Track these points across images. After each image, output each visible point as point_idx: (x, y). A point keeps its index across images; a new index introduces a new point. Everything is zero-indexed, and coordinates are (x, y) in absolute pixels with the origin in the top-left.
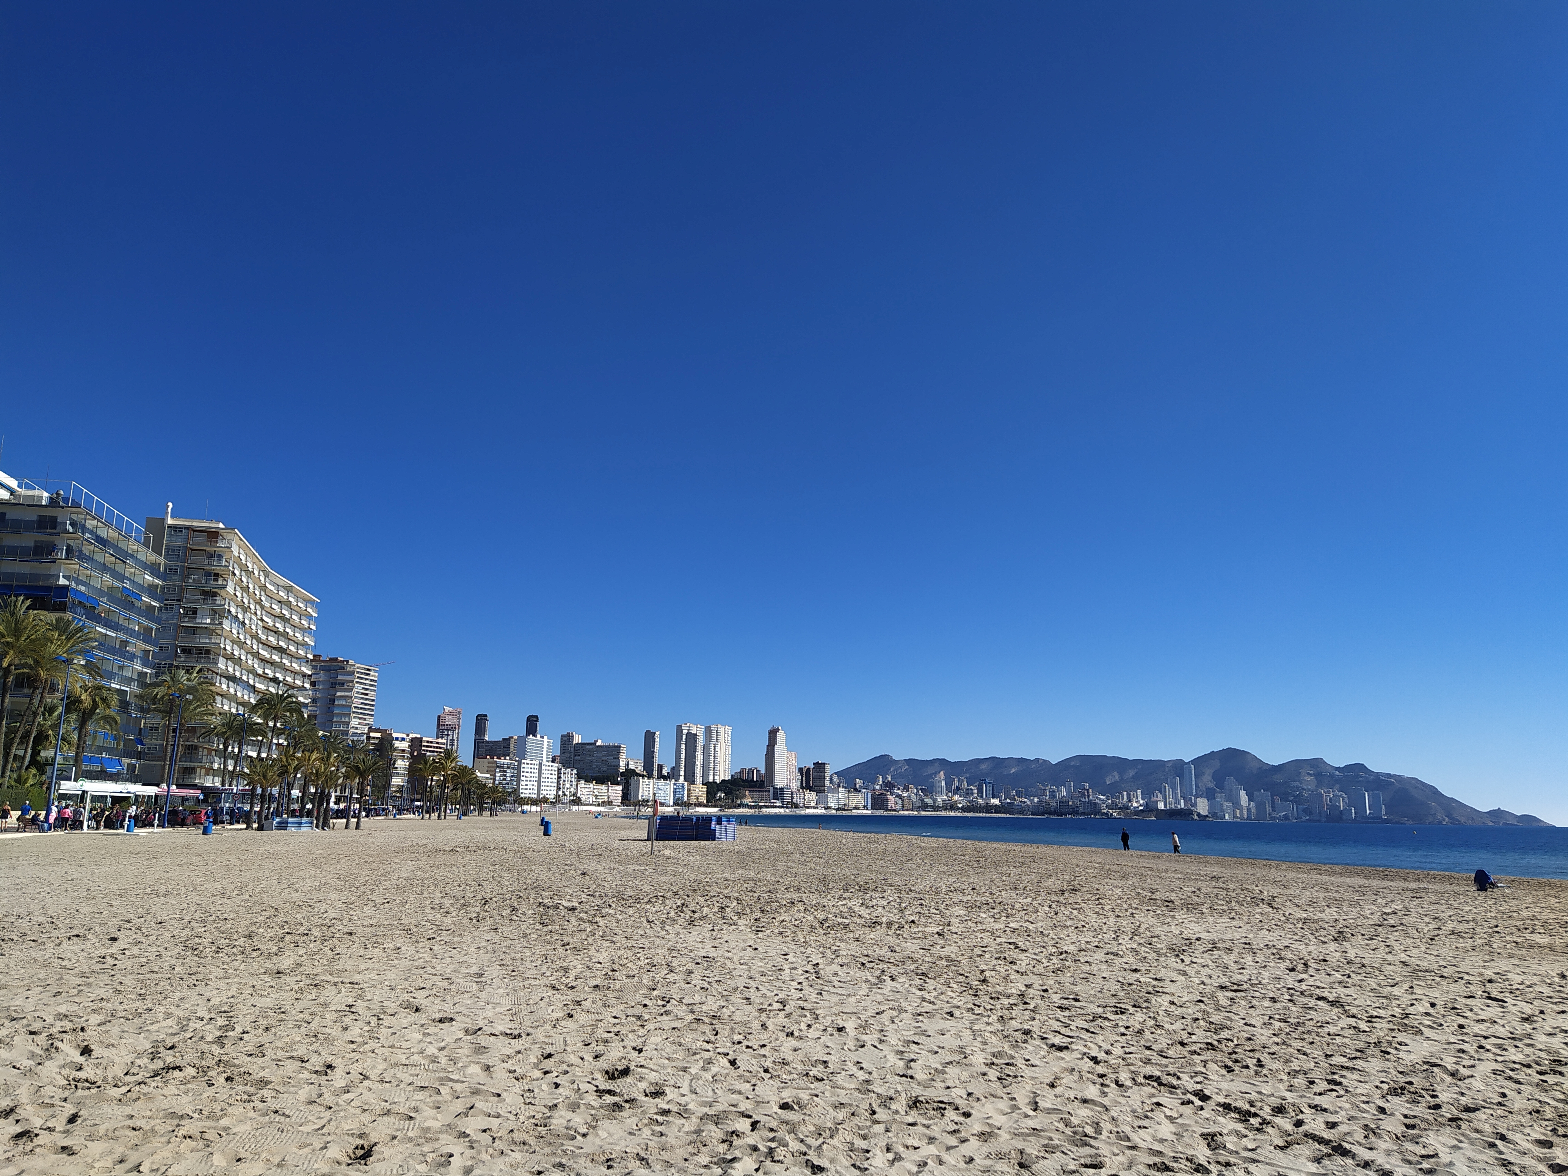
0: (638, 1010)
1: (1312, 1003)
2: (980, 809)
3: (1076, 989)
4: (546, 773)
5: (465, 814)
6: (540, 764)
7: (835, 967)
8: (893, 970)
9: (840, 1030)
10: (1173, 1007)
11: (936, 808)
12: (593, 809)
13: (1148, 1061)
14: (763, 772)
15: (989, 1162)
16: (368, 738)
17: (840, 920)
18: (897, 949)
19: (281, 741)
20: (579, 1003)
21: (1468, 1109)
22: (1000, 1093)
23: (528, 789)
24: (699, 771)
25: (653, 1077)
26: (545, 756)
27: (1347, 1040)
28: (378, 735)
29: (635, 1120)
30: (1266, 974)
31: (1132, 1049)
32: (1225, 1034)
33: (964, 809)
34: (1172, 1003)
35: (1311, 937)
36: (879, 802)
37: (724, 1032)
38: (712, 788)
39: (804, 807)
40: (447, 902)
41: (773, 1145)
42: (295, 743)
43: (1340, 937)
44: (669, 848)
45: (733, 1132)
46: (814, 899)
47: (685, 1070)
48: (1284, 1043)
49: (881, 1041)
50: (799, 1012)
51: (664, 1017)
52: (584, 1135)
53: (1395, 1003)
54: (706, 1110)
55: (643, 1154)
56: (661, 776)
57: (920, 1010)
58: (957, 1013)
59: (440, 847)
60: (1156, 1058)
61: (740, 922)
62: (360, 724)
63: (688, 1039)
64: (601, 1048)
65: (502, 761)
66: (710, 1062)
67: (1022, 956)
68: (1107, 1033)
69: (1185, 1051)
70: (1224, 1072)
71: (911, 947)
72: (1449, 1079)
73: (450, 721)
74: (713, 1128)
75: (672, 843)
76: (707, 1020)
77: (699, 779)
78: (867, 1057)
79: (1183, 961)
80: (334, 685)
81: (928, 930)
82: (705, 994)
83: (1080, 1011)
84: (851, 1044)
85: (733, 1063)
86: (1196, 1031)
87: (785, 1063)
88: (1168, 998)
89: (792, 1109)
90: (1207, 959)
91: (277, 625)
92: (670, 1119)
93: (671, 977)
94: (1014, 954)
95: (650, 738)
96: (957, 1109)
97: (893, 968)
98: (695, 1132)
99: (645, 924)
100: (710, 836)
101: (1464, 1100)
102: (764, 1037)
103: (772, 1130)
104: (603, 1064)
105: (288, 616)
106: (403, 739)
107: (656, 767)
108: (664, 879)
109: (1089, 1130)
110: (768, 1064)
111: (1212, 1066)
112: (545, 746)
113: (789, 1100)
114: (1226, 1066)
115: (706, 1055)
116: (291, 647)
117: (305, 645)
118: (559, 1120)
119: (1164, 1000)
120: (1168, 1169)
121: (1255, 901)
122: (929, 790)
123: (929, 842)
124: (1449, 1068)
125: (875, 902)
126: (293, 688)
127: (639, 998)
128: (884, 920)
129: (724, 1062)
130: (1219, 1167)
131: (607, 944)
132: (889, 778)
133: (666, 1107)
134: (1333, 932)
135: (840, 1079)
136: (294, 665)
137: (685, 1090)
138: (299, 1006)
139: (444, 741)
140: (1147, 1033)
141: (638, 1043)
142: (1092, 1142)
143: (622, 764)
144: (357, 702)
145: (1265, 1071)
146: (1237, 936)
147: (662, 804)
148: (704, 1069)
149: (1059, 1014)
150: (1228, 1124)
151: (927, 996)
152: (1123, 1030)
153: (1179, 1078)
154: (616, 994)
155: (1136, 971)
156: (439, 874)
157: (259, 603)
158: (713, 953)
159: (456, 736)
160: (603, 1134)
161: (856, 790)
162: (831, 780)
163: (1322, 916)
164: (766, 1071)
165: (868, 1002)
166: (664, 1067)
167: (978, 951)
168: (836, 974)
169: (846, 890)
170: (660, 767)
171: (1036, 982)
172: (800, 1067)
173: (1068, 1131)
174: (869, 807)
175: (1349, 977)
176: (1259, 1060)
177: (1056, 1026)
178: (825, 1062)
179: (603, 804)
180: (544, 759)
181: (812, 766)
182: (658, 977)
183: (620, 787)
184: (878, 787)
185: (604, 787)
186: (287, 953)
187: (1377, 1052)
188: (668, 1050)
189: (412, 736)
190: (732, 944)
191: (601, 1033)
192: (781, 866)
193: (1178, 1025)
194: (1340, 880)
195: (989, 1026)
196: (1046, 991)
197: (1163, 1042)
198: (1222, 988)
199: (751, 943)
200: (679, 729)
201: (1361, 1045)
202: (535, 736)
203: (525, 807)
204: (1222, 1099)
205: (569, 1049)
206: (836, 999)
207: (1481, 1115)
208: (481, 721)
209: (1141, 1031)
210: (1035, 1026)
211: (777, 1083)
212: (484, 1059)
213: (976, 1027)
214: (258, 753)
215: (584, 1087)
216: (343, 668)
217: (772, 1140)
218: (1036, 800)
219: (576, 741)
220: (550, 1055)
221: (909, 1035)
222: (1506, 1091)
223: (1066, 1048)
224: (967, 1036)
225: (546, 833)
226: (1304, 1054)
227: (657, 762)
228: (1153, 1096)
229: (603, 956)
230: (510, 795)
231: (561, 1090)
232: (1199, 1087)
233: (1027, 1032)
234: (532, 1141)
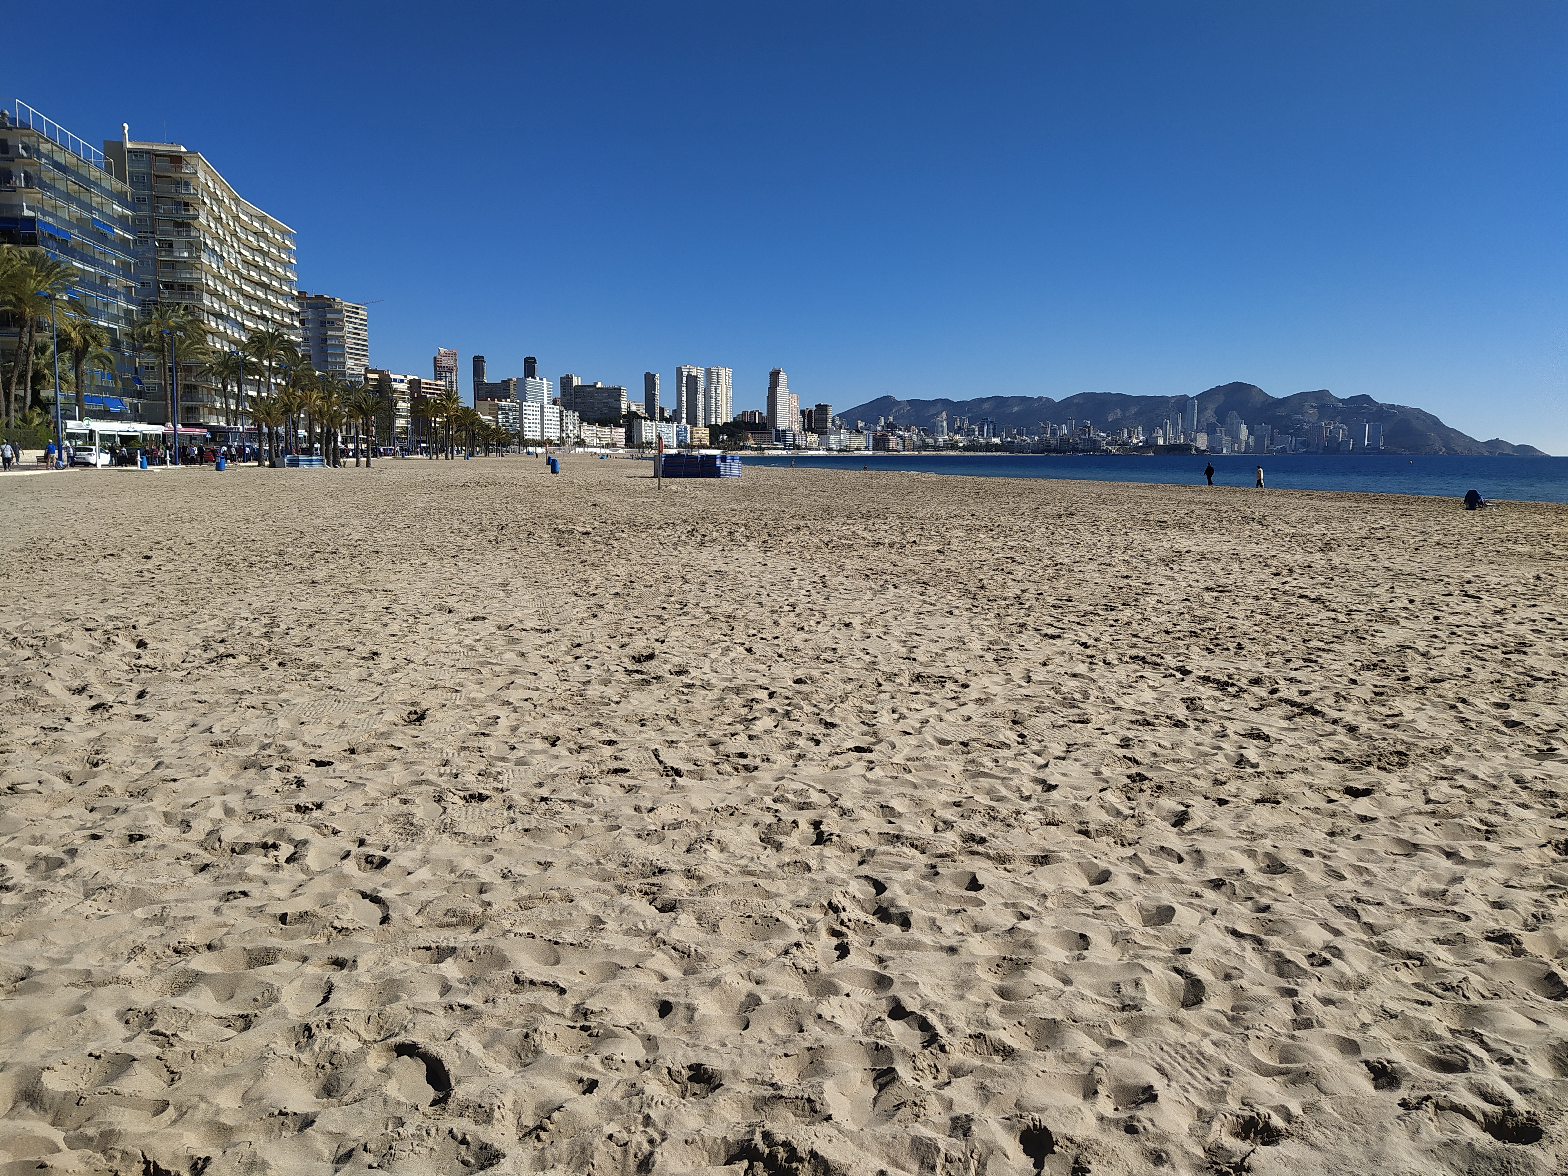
0: (659, 612)
1: (1294, 600)
2: (981, 448)
3: (1069, 592)
4: (548, 416)
5: (471, 455)
6: (542, 407)
7: (841, 579)
8: (896, 580)
9: (847, 625)
10: (1160, 605)
11: (937, 448)
12: (598, 450)
13: (1134, 646)
14: (765, 414)
15: (985, 720)
16: (366, 379)
17: (844, 541)
18: (899, 564)
19: (279, 381)
20: (602, 607)
21: (1434, 681)
22: (996, 670)
23: (531, 431)
24: (701, 413)
25: (676, 660)
26: (545, 398)
27: (1325, 629)
28: (376, 376)
29: (663, 692)
30: (1251, 578)
31: (1119, 637)
32: (1209, 624)
33: (965, 449)
34: (1160, 602)
35: (1298, 548)
36: (880, 442)
37: (739, 628)
38: (715, 431)
39: (807, 448)
40: (465, 528)
41: (789, 708)
42: (295, 382)
43: (1326, 548)
44: (675, 484)
45: (752, 700)
46: (819, 525)
47: (705, 655)
48: (1264, 631)
49: (885, 633)
50: (808, 612)
51: (683, 617)
52: (617, 703)
53: (1374, 600)
54: (727, 684)
55: (672, 715)
56: (663, 419)
57: (921, 610)
58: (956, 612)
59: (451, 482)
60: (1141, 643)
61: (749, 544)
62: (356, 365)
63: (707, 633)
64: (626, 640)
65: (503, 403)
66: (728, 649)
67: (1019, 567)
68: (1098, 625)
69: (1169, 638)
70: (1205, 653)
71: (912, 562)
72: (1419, 658)
73: (446, 362)
74: (735, 697)
75: (678, 480)
76: (723, 619)
77: (701, 422)
78: (873, 646)
79: (1172, 569)
80: (324, 324)
81: (928, 548)
82: (719, 599)
83: (1071, 609)
84: (857, 635)
85: (749, 650)
86: (1181, 622)
87: (796, 650)
88: (1156, 598)
89: (805, 683)
90: (1196, 567)
91: (257, 259)
92: (695, 690)
93: (686, 587)
94: (1011, 566)
95: (650, 380)
96: (956, 682)
97: (895, 579)
98: (718, 700)
99: (658, 545)
100: (715, 473)
101: (1431, 674)
102: (777, 631)
103: (787, 698)
104: (629, 651)
105: (266, 250)
106: (402, 381)
107: (657, 410)
108: (673, 509)
109: (1078, 696)
110: (781, 650)
111: (1194, 648)
112: (545, 389)
113: (803, 677)
114: (1207, 649)
115: (724, 645)
116: (274, 283)
118: (594, 691)
119: (1152, 600)
120: (1149, 724)
121: (1247, 520)
122: (931, 430)
123: (931, 477)
124: (1421, 649)
125: (877, 527)
126: (283, 326)
127: (657, 602)
128: (886, 541)
129: (741, 649)
130: (1197, 724)
131: (623, 561)
132: (891, 419)
133: (691, 682)
134: (1320, 544)
135: (848, 661)
136: (280, 301)
137: (707, 669)
138: (338, 608)
139: (443, 383)
140: (1135, 625)
141: (661, 636)
142: (1080, 705)
143: (624, 406)
144: (349, 342)
145: (1244, 652)
146: (1225, 548)
147: (666, 446)
148: (722, 654)
149: (1053, 611)
150: (1206, 691)
151: (928, 599)
152: (1112, 622)
153: (1162, 658)
154: (636, 600)
155: (1127, 577)
157: (235, 235)
158: (724, 568)
159: (454, 378)
160: (634, 702)
161: (858, 431)
162: (833, 422)
164: (780, 656)
165: (872, 604)
166: (686, 654)
167: (977, 565)
168: (842, 584)
169: (849, 517)
170: (662, 410)
171: (1033, 588)
172: (811, 653)
173: (1058, 697)
174: (871, 448)
175: (1332, 579)
176: (1239, 644)
177: (1049, 620)
178: (834, 649)
179: (607, 446)
180: (545, 402)
181: (814, 409)
182: (674, 587)
183: (623, 430)
184: (879, 428)
185: (606, 429)
187: (1353, 638)
188: (688, 641)
189: (410, 377)
190: (742, 562)
191: (624, 629)
192: (786, 499)
193: (1164, 618)
195: (986, 621)
196: (1041, 594)
197: (1149, 631)
198: (1208, 589)
199: (761, 560)
200: (679, 371)
201: (1339, 633)
202: (534, 378)
203: (530, 449)
204: (1202, 674)
205: (596, 640)
206: (843, 602)
207: (1446, 685)
208: (478, 363)
209: (1129, 624)
210: (1030, 621)
211: (790, 665)
212: (518, 648)
213: (974, 622)
214: (259, 393)
215: (613, 668)
216: (330, 306)
217: (789, 705)
218: (1037, 438)
219: (575, 383)
220: (579, 645)
221: (912, 629)
222: (1472, 667)
223: (1059, 637)
224: (966, 629)
225: (554, 471)
226: (1283, 639)
227: (658, 404)
228: (1137, 671)
229: (621, 571)
230: (514, 436)
231: (592, 670)
232: (1181, 664)
233: (1022, 625)
234: (570, 707)
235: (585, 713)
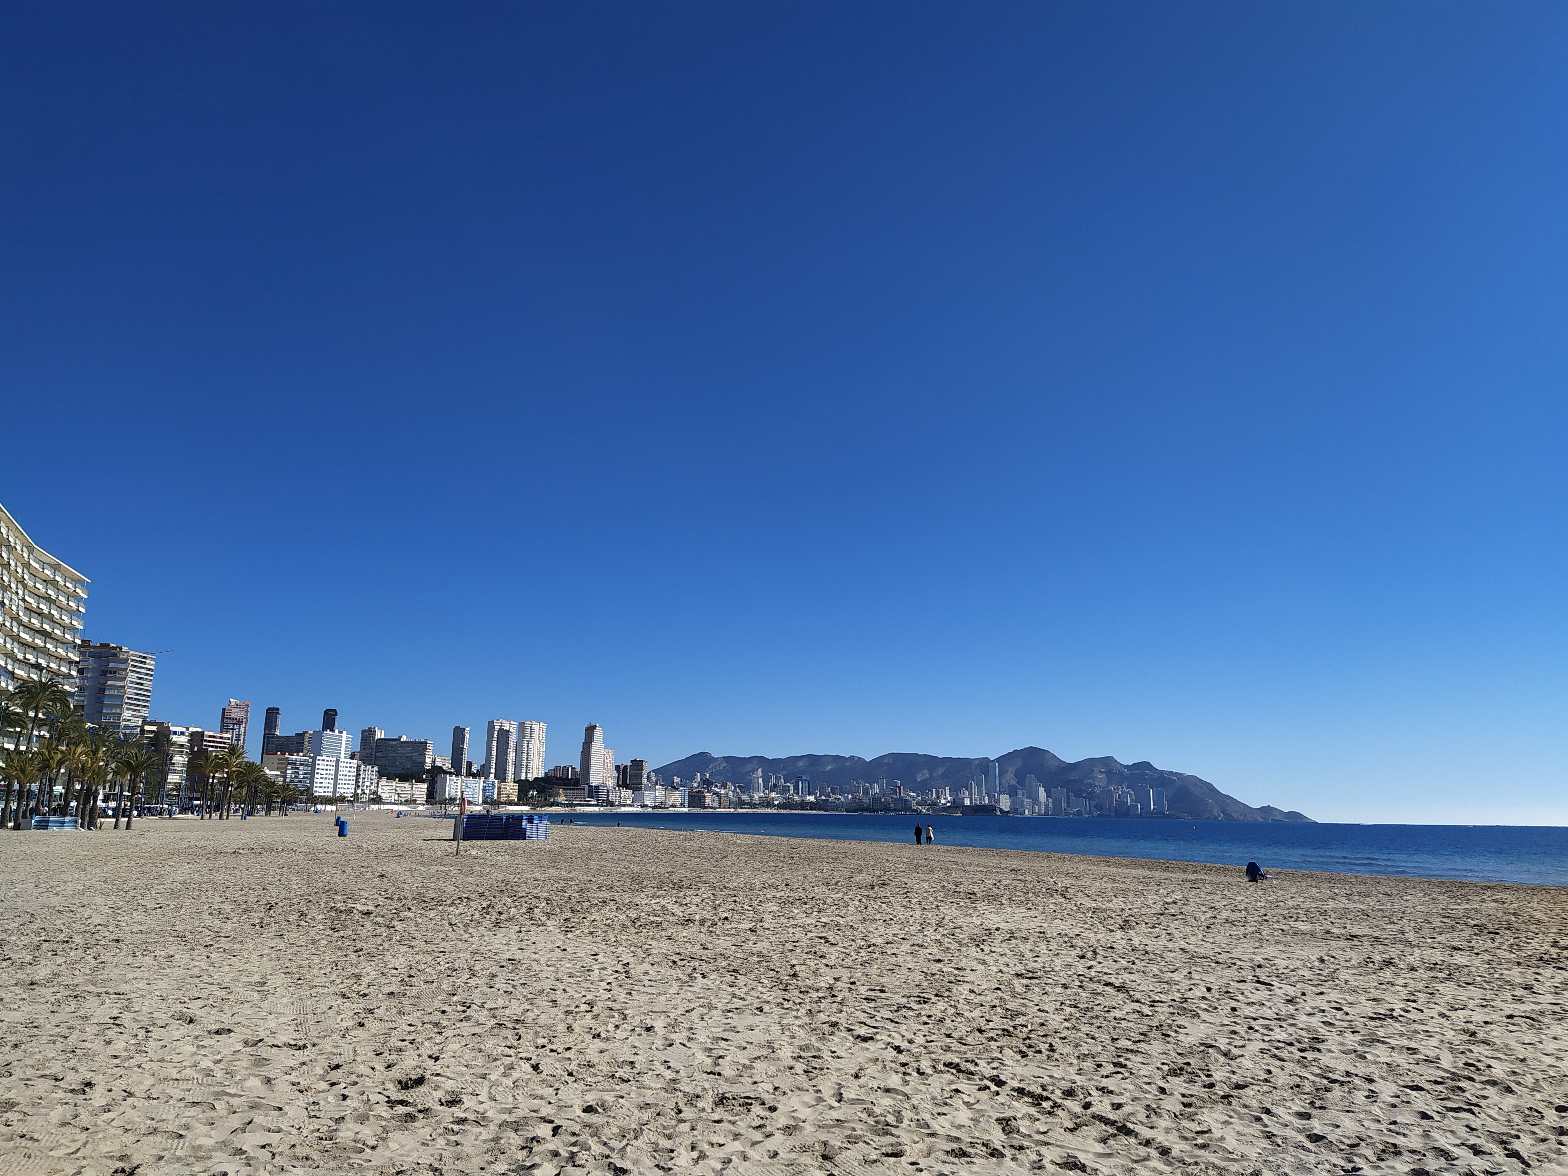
0: (437, 1017)
1: (1100, 988)
2: (796, 806)
3: (883, 980)
4: (343, 770)
5: (250, 814)
6: (338, 761)
7: (646, 966)
8: (705, 968)
9: (648, 1029)
10: (973, 995)
11: (753, 805)
12: (395, 808)
13: (947, 1049)
14: (578, 769)
15: (793, 1156)
16: (143, 731)
17: (652, 918)
18: (709, 946)
19: (42, 733)
20: (371, 1011)
21: (1238, 1087)
22: (806, 1086)
23: (322, 787)
24: (510, 768)
25: (450, 1085)
26: (343, 752)
27: (1131, 1024)
28: (154, 728)
29: (428, 1130)
30: (1058, 961)
31: (933, 1037)
32: (1020, 1020)
33: (780, 806)
34: (972, 991)
35: (1100, 926)
36: (696, 799)
37: (528, 1036)
38: (524, 786)
39: (620, 805)
40: (227, 907)
41: (575, 1149)
42: (59, 736)
43: (1125, 926)
44: (476, 848)
45: (533, 1139)
46: (627, 898)
47: (484, 1077)
48: (1074, 1028)
49: (690, 1039)
50: (607, 1012)
51: (464, 1023)
52: (373, 1148)
53: (1175, 987)
54: (506, 1117)
55: (436, 1165)
56: (470, 774)
57: (730, 1006)
58: (766, 1008)
59: (221, 848)
60: (956, 1046)
61: (549, 923)
62: (133, 716)
63: (489, 1045)
64: (394, 1057)
65: (294, 757)
66: (511, 1067)
67: (832, 950)
68: (910, 1022)
69: (982, 1038)
70: (1019, 1057)
71: (724, 944)
72: (1222, 1059)
73: (236, 714)
74: (513, 1135)
75: (479, 842)
76: (509, 1025)
77: (510, 777)
78: (675, 1056)
79: (983, 950)
80: (105, 673)
81: (740, 926)
82: (508, 997)
83: (885, 1002)
84: (659, 1043)
85: (536, 1067)
86: (994, 1018)
87: (590, 1065)
88: (968, 986)
89: (596, 1112)
90: (1005, 948)
91: (41, 606)
92: (467, 1127)
93: (473, 982)
94: (824, 948)
95: (459, 734)
96: (763, 1104)
97: (704, 965)
98: (493, 1140)
99: (447, 927)
100: (521, 835)
101: (1235, 1078)
102: (570, 1039)
103: (574, 1134)
104: (396, 1073)
105: (54, 597)
106: (182, 733)
107: (464, 765)
108: (469, 880)
109: (891, 1119)
110: (573, 1067)
111: (1007, 1051)
112: (344, 742)
113: (593, 1103)
114: (1021, 1052)
115: (508, 1061)
116: (56, 631)
117: (73, 629)
118: (346, 1133)
119: (964, 989)
120: (965, 1154)
121: (1051, 892)
122: (747, 787)
123: (746, 839)
124: (1222, 1048)
125: (688, 899)
126: (58, 675)
127: (437, 1004)
128: (697, 917)
129: (526, 1067)
130: (1013, 1151)
131: (405, 949)
132: (707, 776)
133: (463, 1115)
134: (1119, 921)
135: (646, 1079)
136: (59, 650)
137: (484, 1097)
138: (55, 1019)
139: (229, 735)
140: (948, 1021)
141: (435, 1051)
142: (894, 1131)
143: (428, 761)
144: (130, 692)
145: (1056, 1056)
146: (1032, 924)
147: (470, 803)
148: (504, 1075)
149: (866, 1005)
150: (1022, 1108)
151: (737, 992)
152: (925, 1019)
153: (976, 1064)
154: (412, 1001)
155: (939, 961)
156: (219, 877)
157: (21, 581)
158: (518, 955)
159: (242, 730)
160: (393, 1146)
161: (674, 788)
162: (649, 778)
163: (1111, 905)
164: (570, 1074)
165: (678, 1000)
166: (462, 1075)
167: (789, 946)
168: (646, 973)
169: (659, 888)
170: (469, 764)
171: (845, 974)
172: (606, 1069)
173: (871, 1121)
174: (686, 804)
175: (1134, 963)
176: (1051, 1045)
177: (862, 1017)
178: (632, 1063)
179: (407, 803)
180: (342, 756)
181: (630, 764)
182: (459, 982)
183: (425, 786)
184: (695, 785)
185: (407, 785)
186: (43, 963)
187: (1158, 1035)
188: (466, 1057)
189: (192, 730)
190: (540, 946)
191: (394, 1042)
192: (594, 864)
193: (977, 1013)
194: (1126, 871)
195: (797, 1020)
196: (853, 983)
197: (962, 1030)
198: (1018, 975)
199: (560, 944)
200: (491, 725)
201: (1145, 1029)
202: (332, 730)
203: (319, 807)
204: (1016, 1084)
205: (359, 1059)
206: (646, 998)
207: (1249, 1091)
208: (272, 715)
209: (942, 1020)
210: (842, 1018)
211: (581, 1086)
212: (265, 1071)
213: (785, 1021)
214: (17, 746)
215: (374, 1098)
216: (115, 655)
217: (574, 1144)
218: (850, 797)
219: (378, 736)
220: (337, 1067)
221: (718, 1032)
222: (1271, 1068)
223: (872, 1038)
224: (776, 1029)
225: (342, 834)
226: (1092, 1038)
227: (466, 758)
228: (951, 1083)
229: (400, 962)
230: (302, 793)
231: (348, 1102)
232: (995, 1072)
233: (834, 1025)
234: (316, 1156)
235: (332, 1164)
